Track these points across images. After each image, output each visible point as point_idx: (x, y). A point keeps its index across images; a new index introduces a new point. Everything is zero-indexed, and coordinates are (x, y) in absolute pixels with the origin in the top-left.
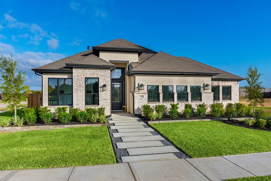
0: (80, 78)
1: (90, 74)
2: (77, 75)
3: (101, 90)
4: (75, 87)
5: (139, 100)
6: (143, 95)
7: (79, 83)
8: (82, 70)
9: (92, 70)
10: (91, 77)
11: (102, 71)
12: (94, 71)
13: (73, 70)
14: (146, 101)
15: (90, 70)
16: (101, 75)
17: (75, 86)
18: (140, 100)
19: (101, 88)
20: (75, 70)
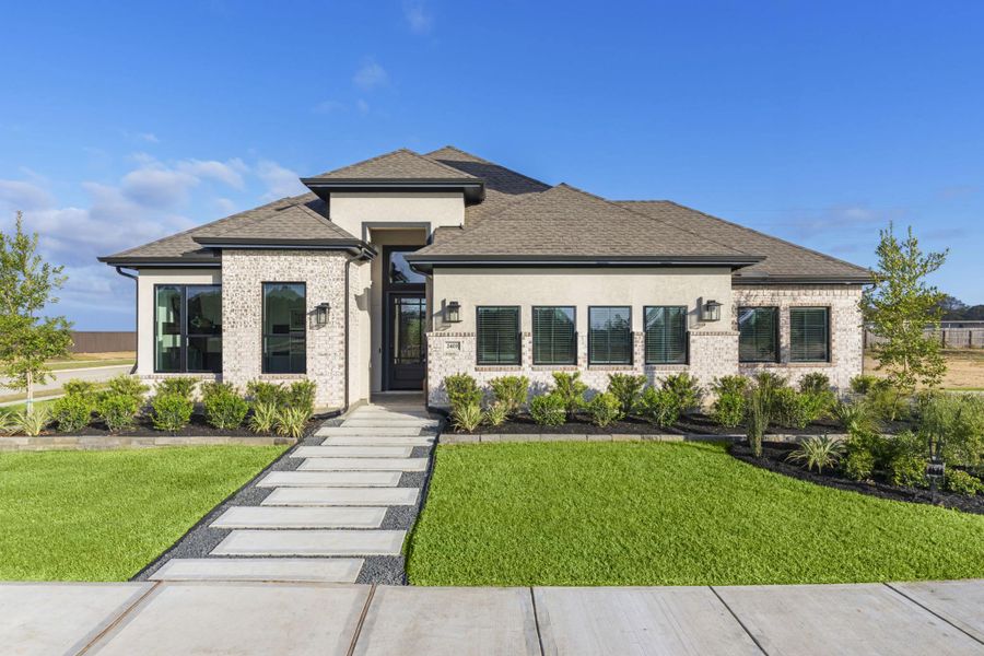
0: (245, 283)
1: (278, 272)
2: (237, 275)
3: (314, 323)
4: (228, 314)
5: (444, 358)
6: (460, 339)
7: (242, 299)
8: (252, 257)
9: (283, 258)
10: (281, 280)
11: (317, 258)
12: (290, 258)
13: (224, 257)
14: (469, 362)
15: (276, 258)
16: (312, 272)
17: (229, 310)
18: (449, 358)
19: (314, 317)
20: (229, 257)
